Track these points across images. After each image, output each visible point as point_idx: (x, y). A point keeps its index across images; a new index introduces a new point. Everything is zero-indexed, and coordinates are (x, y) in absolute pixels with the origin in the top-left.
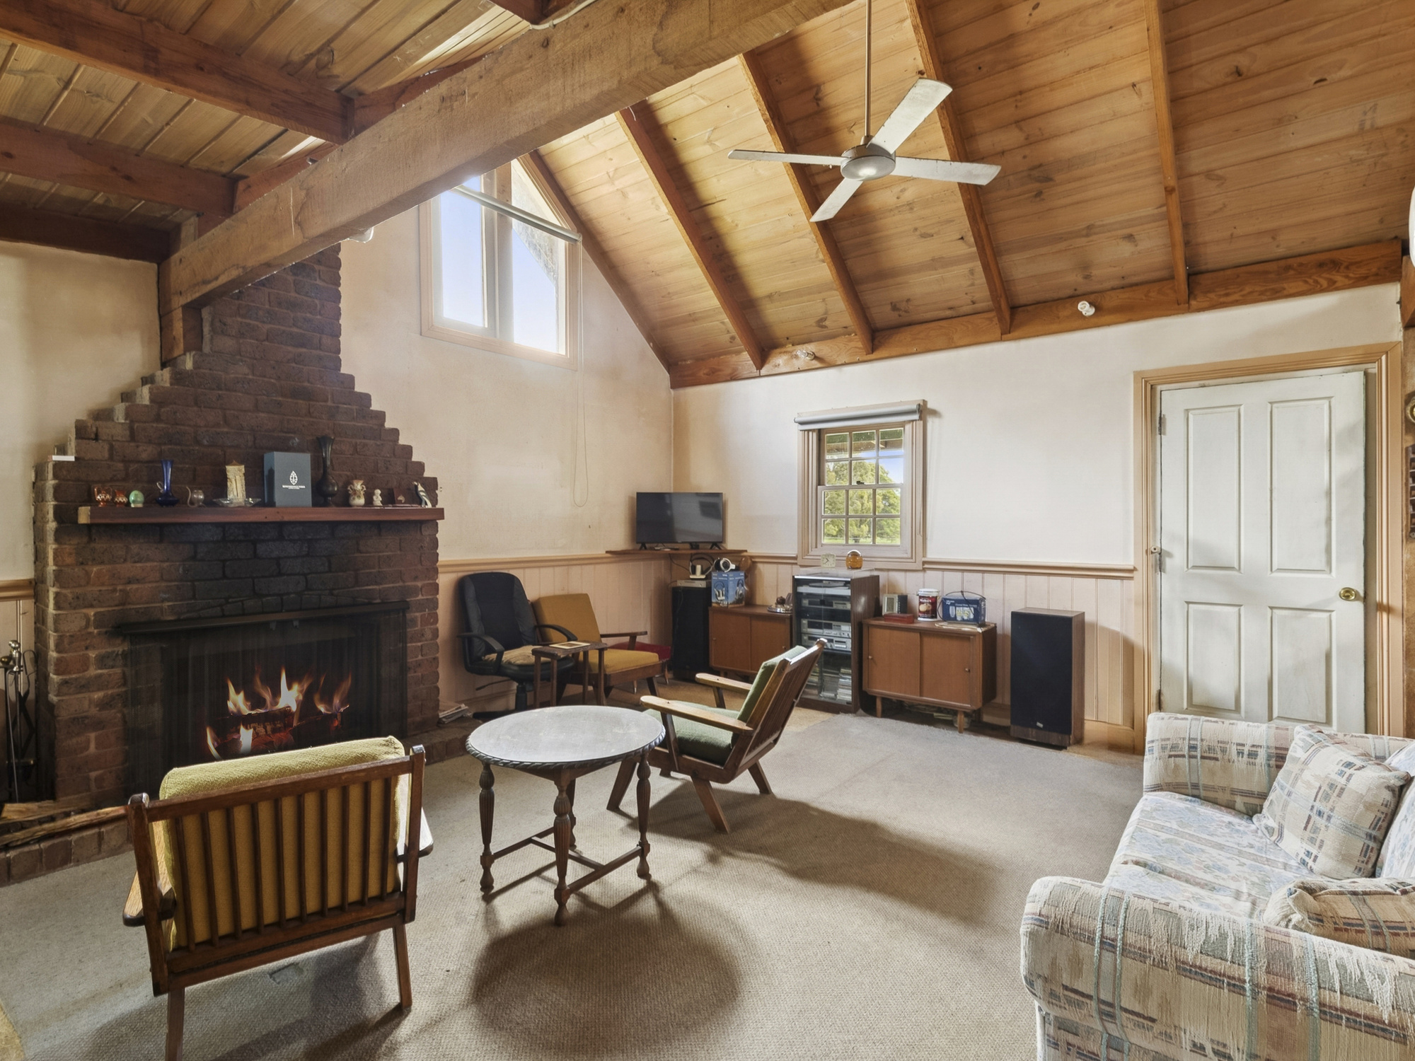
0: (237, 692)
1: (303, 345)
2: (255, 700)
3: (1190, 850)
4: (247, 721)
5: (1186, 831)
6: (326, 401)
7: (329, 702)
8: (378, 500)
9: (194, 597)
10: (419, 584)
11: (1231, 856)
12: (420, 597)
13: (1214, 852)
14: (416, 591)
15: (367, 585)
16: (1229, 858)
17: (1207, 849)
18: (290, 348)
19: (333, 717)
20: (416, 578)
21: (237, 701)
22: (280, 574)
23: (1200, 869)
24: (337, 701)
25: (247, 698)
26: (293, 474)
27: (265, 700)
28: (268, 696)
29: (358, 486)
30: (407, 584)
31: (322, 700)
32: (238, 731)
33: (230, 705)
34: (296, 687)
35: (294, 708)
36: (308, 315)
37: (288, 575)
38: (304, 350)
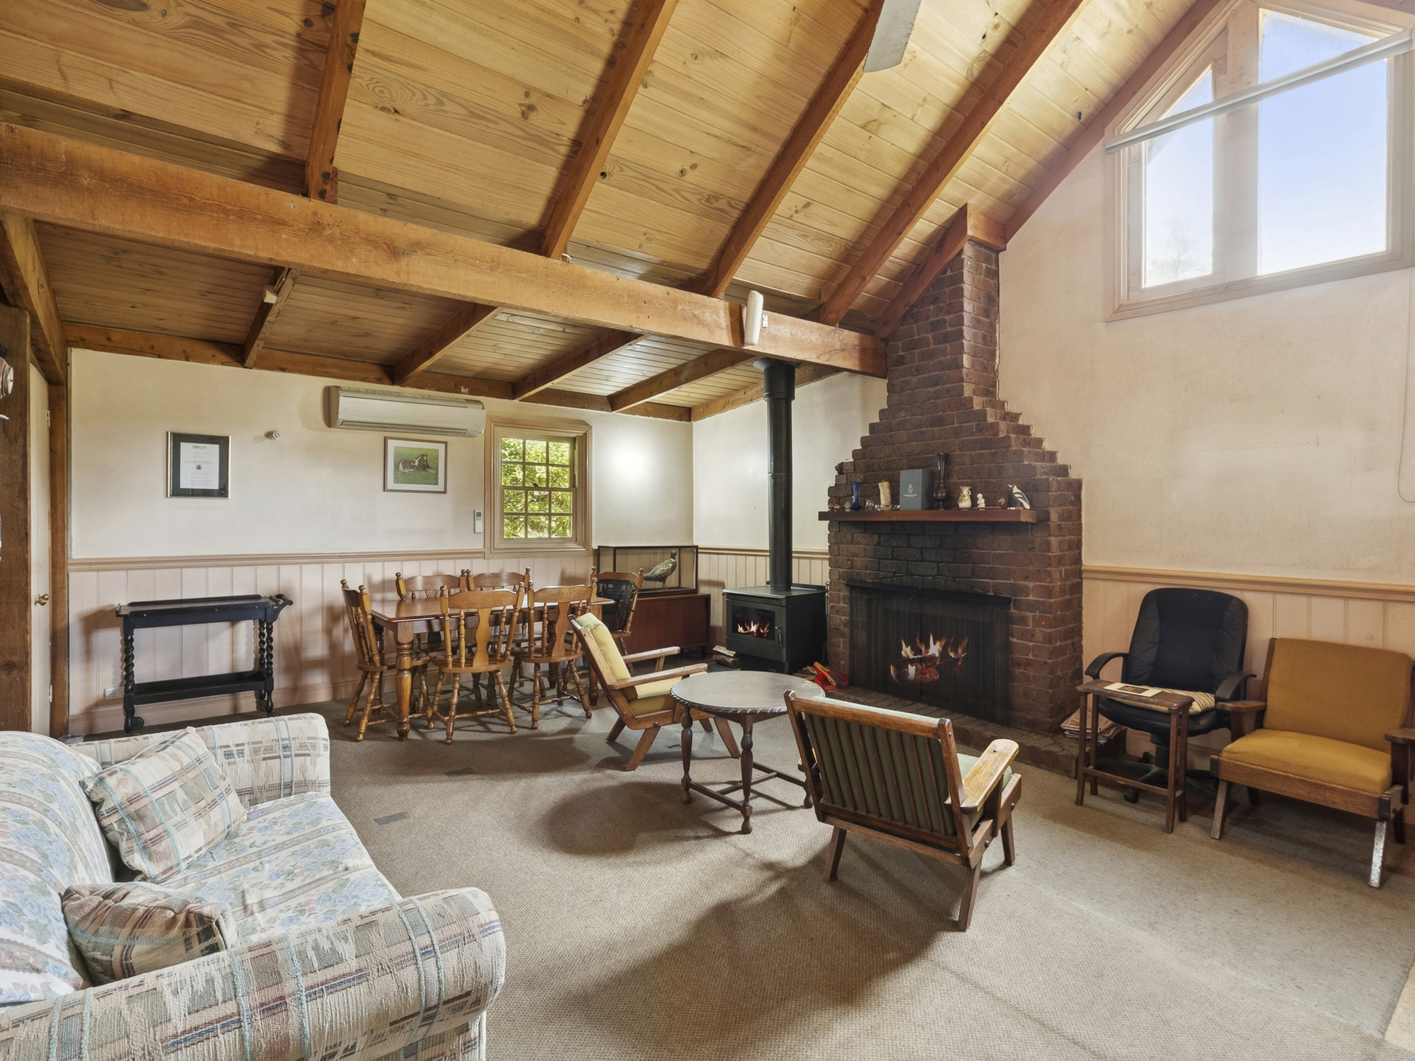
0: (907, 646)
1: (937, 384)
2: (916, 651)
3: (297, 826)
4: (912, 662)
5: (315, 840)
6: (953, 423)
7: (956, 652)
8: (981, 502)
9: (879, 570)
10: (1031, 585)
11: (265, 847)
12: (1031, 597)
13: (280, 839)
14: (1026, 591)
15: (982, 578)
16: (265, 843)
17: (285, 838)
18: (930, 389)
19: (957, 660)
20: (1026, 578)
21: (907, 651)
22: (923, 560)
23: (280, 818)
24: (960, 651)
25: (912, 649)
26: (910, 486)
27: (921, 651)
28: (923, 649)
29: (966, 491)
30: (1019, 582)
31: (952, 651)
32: (907, 667)
33: (903, 653)
34: (938, 643)
35: (937, 655)
36: (942, 358)
37: (929, 561)
38: (939, 387)
